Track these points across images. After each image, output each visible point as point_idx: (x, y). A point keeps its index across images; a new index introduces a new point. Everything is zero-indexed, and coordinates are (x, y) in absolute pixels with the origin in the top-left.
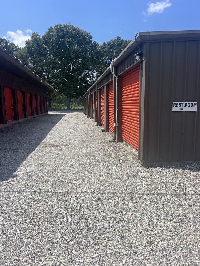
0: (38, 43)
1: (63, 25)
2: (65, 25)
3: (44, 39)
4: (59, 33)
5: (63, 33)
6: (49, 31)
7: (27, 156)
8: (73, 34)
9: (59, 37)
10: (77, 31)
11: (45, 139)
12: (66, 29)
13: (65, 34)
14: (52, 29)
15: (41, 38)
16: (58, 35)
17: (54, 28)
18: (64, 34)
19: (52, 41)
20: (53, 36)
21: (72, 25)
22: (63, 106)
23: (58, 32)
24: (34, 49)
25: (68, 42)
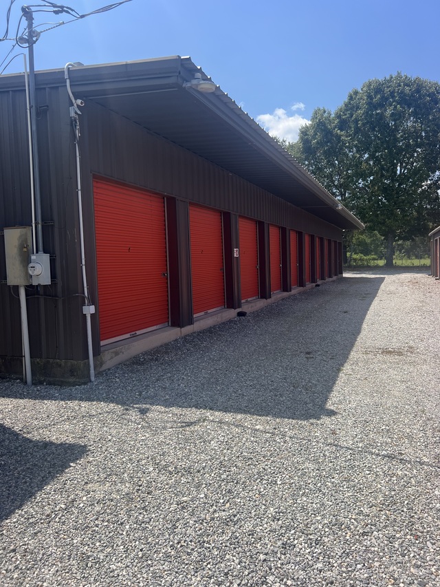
0: (326, 127)
1: (381, 79)
2: (388, 78)
3: (338, 116)
4: (372, 99)
5: (383, 97)
6: (351, 98)
7: (339, 370)
8: (405, 95)
9: (372, 106)
10: (415, 86)
11: (361, 335)
12: (388, 87)
13: (387, 99)
14: (356, 93)
15: (333, 116)
16: (369, 104)
17: (362, 89)
18: (384, 99)
19: (356, 118)
20: (358, 108)
21: (403, 75)
22: (374, 259)
23: (370, 97)
24: (318, 143)
25: (392, 115)
